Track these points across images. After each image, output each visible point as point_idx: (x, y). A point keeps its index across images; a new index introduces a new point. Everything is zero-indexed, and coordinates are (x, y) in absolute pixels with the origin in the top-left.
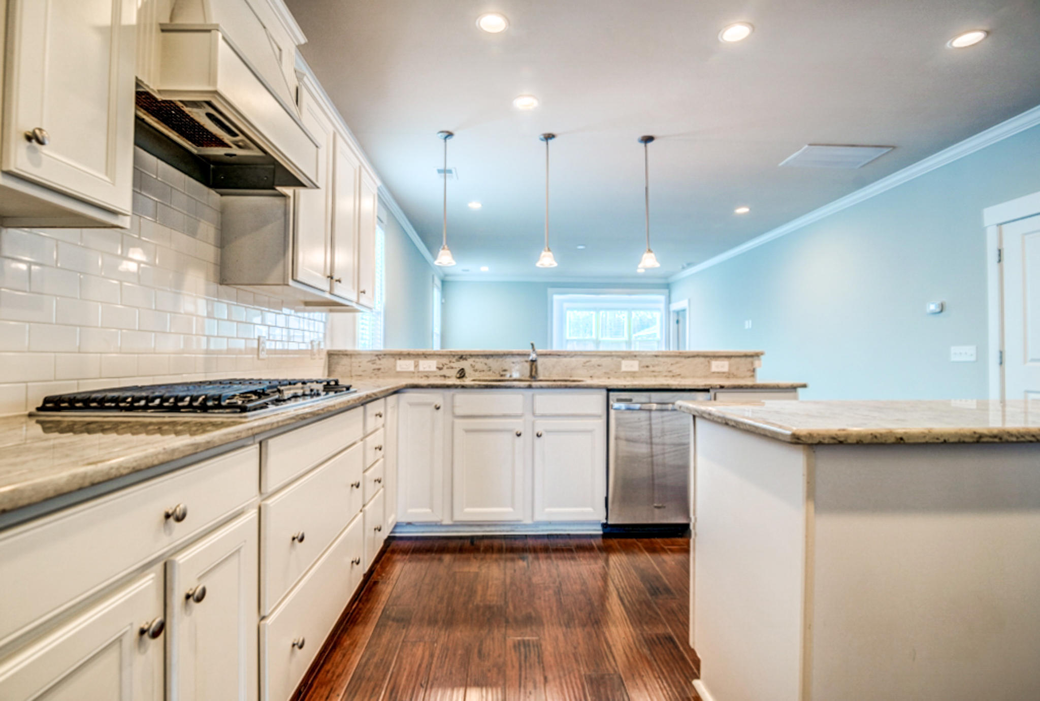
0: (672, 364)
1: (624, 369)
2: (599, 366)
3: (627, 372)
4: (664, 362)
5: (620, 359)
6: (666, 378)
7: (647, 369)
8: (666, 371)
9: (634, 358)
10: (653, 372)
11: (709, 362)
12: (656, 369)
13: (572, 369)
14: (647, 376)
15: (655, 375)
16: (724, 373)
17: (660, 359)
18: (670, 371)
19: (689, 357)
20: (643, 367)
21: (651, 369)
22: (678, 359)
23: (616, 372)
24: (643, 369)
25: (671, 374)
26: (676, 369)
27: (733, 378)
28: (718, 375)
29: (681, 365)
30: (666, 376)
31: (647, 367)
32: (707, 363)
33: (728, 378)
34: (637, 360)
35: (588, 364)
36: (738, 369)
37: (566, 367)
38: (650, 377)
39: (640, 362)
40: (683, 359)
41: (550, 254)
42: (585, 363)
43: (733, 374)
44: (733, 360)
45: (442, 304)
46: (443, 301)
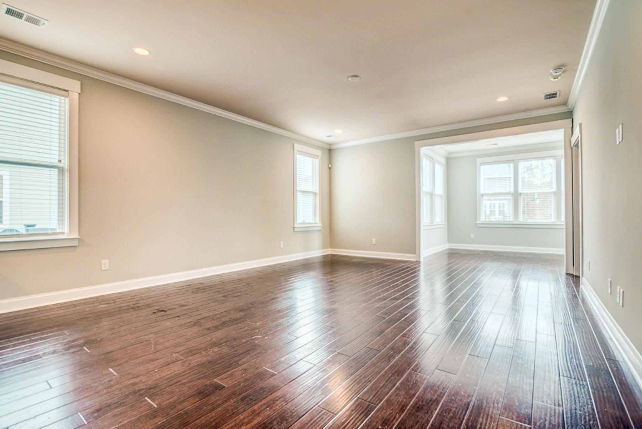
45: (330, 168)
46: (330, 166)
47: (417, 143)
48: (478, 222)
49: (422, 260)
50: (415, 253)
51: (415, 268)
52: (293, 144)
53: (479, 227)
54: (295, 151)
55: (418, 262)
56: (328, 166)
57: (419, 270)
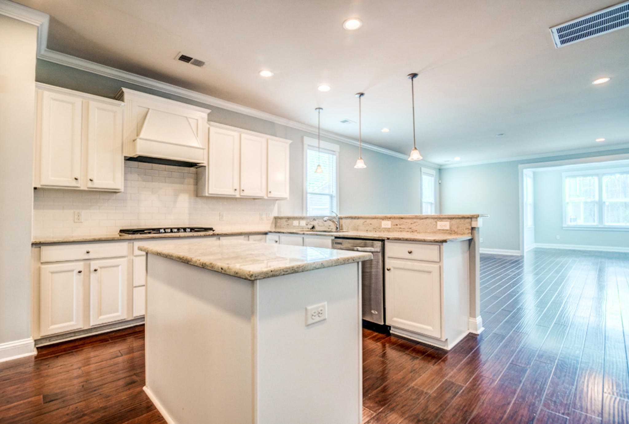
0: (411, 224)
1: (383, 226)
2: (371, 224)
3: (385, 228)
4: (406, 222)
5: (381, 220)
6: (408, 233)
7: (396, 226)
8: (408, 228)
9: (389, 220)
10: (400, 228)
11: (436, 222)
12: (401, 227)
13: (358, 226)
14: (396, 231)
15: (401, 230)
16: (447, 230)
17: (403, 220)
18: (410, 228)
19: (422, 219)
20: (394, 225)
21: (399, 226)
22: (415, 220)
23: (379, 228)
24: (394, 227)
25: (411, 230)
26: (414, 227)
27: (454, 234)
28: (443, 231)
29: (417, 224)
30: (408, 231)
31: (397, 225)
32: (435, 223)
33: (451, 234)
34: (390, 221)
35: (365, 223)
36: (458, 227)
37: (355, 224)
38: (399, 231)
39: (392, 222)
40: (418, 220)
41: (362, 161)
42: (364, 222)
43: (454, 231)
44: (454, 221)
45: (440, 183)
46: (440, 182)
47: (520, 166)
48: (564, 226)
49: (525, 255)
50: (519, 249)
51: (518, 261)
52: (421, 168)
53: (564, 230)
54: (422, 173)
55: (522, 257)
56: (439, 181)
57: (523, 262)
